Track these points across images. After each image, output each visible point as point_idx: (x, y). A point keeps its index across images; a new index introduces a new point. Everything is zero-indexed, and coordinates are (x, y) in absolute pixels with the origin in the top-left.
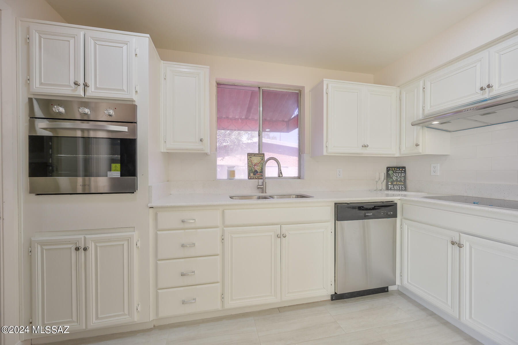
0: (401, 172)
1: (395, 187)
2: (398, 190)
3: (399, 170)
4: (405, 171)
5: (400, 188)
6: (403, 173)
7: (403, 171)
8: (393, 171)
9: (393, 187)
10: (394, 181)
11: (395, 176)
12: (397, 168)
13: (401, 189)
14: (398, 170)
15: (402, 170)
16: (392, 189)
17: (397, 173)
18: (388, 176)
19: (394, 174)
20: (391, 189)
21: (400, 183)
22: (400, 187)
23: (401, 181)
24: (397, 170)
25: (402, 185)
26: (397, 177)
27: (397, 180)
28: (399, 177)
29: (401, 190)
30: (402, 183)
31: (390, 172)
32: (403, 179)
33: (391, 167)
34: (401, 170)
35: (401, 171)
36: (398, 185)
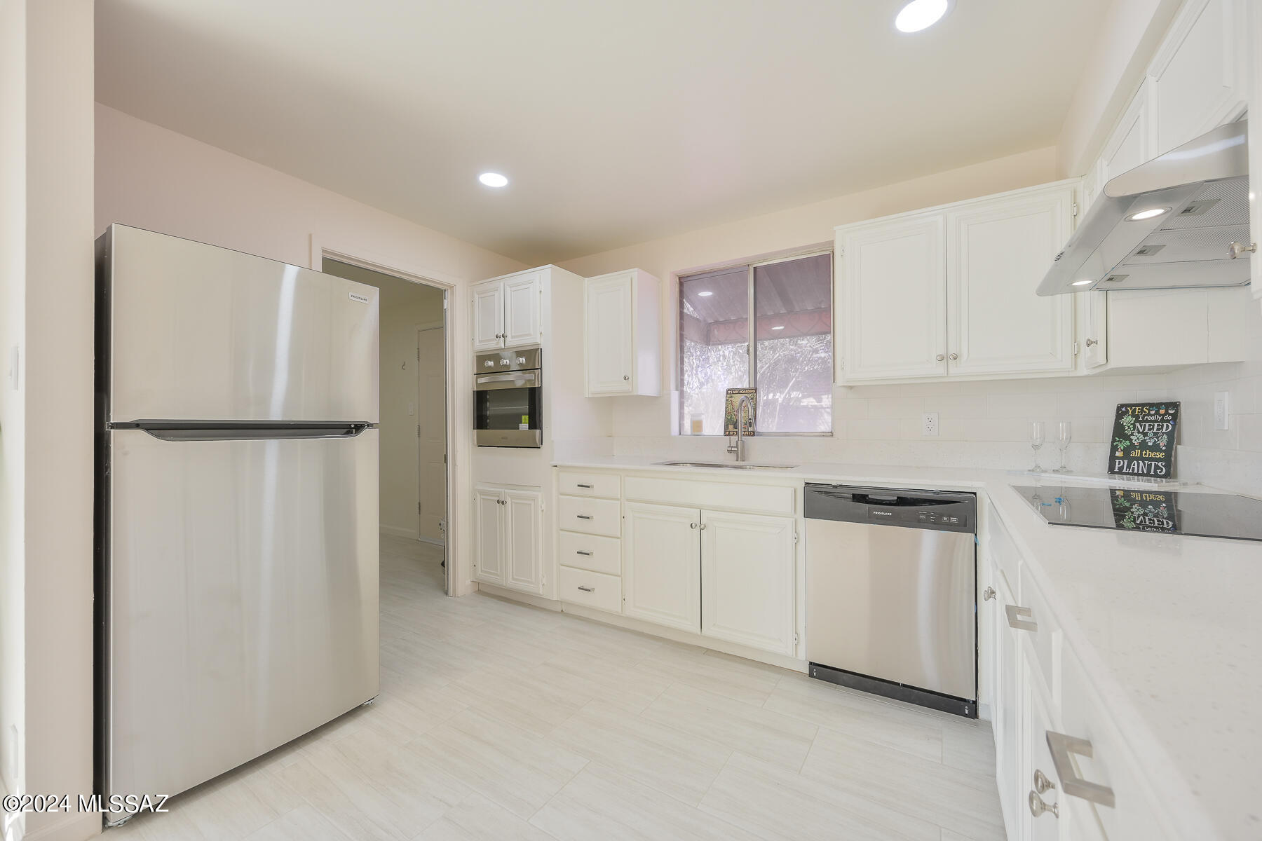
0: (1163, 421)
1: (1136, 467)
2: (1143, 475)
3: (1157, 413)
4: (1175, 417)
5: (1149, 470)
6: (1168, 421)
7: (1167, 417)
8: (1137, 417)
9: (1129, 466)
10: (1132, 447)
11: (1139, 432)
12: (1151, 405)
13: (1155, 471)
14: (1152, 412)
15: (1167, 413)
16: (1124, 471)
17: (1147, 421)
18: (1119, 432)
19: (1138, 424)
20: (1120, 472)
21: (1152, 455)
22: (1150, 466)
23: (1156, 448)
24: (1149, 414)
25: (1159, 460)
26: (1145, 434)
27: (1143, 445)
28: (1150, 434)
29: (1152, 476)
30: (1160, 455)
31: (1127, 420)
32: (1163, 441)
33: (1131, 406)
34: (1162, 412)
35: (1164, 415)
36: (1143, 459)
